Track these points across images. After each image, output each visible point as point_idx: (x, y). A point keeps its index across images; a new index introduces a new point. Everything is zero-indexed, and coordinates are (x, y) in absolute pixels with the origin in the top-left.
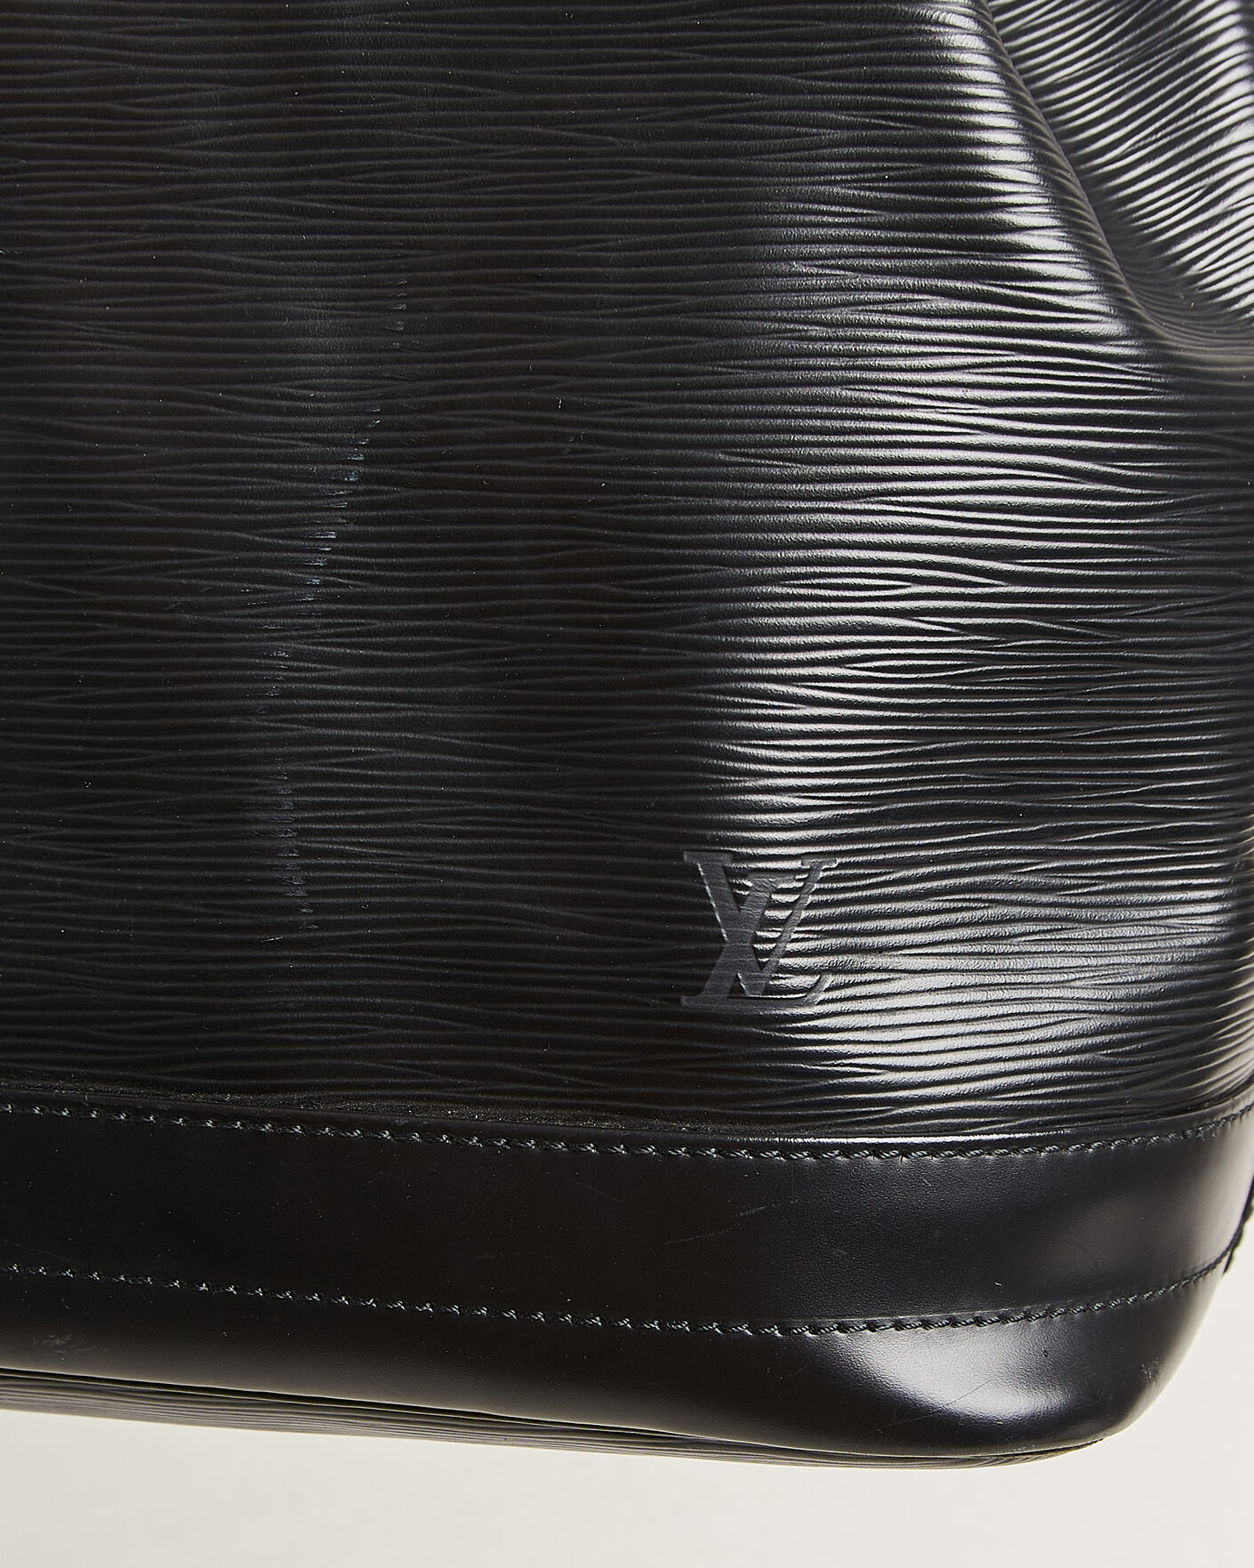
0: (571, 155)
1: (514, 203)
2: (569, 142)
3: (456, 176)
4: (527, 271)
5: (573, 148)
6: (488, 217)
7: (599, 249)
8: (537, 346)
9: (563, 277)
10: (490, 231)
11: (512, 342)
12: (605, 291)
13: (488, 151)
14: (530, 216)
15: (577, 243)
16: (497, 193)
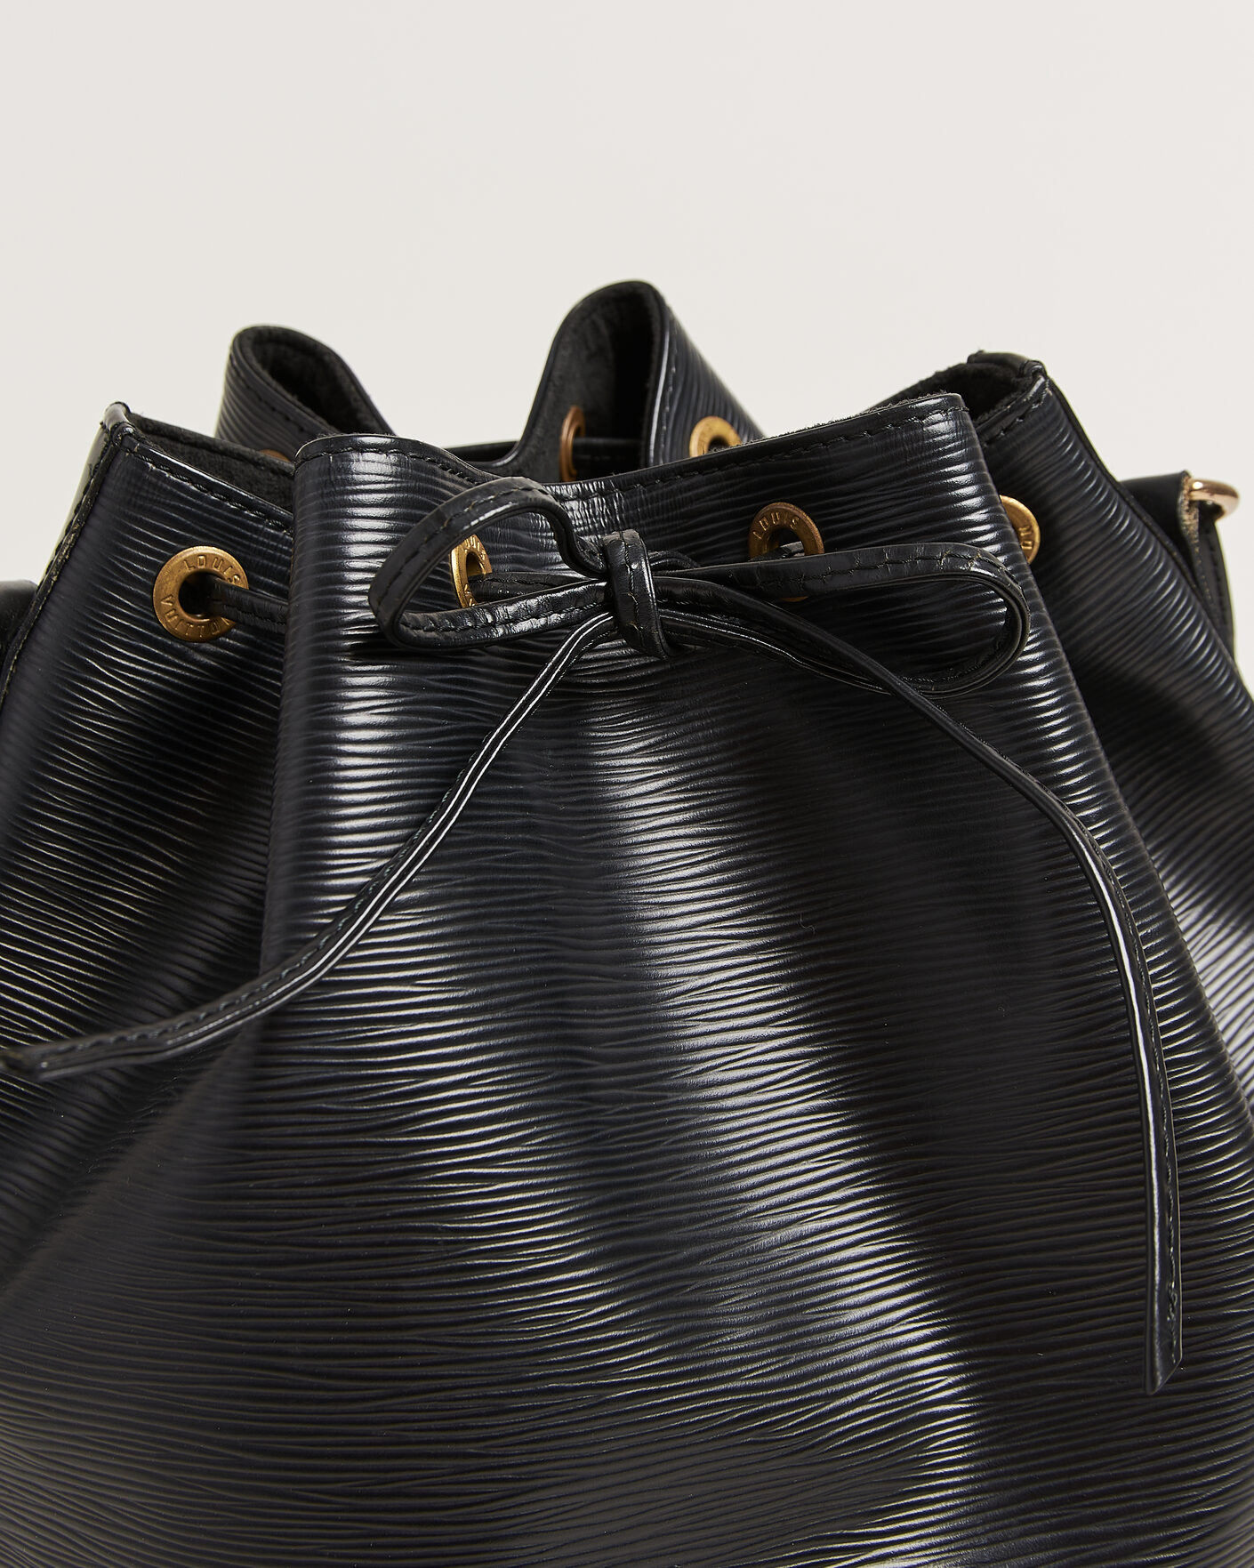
0: (1083, 1397)
1: (1048, 1442)
2: (1077, 1387)
3: (999, 1430)
4: (1073, 1494)
5: (1081, 1392)
6: (1033, 1457)
7: (1124, 1467)
8: (1098, 1551)
9: (1103, 1494)
10: (1036, 1468)
11: (1076, 1552)
12: (1140, 1498)
13: (1018, 1405)
14: (1063, 1450)
15: (1106, 1464)
16: (1032, 1437)
